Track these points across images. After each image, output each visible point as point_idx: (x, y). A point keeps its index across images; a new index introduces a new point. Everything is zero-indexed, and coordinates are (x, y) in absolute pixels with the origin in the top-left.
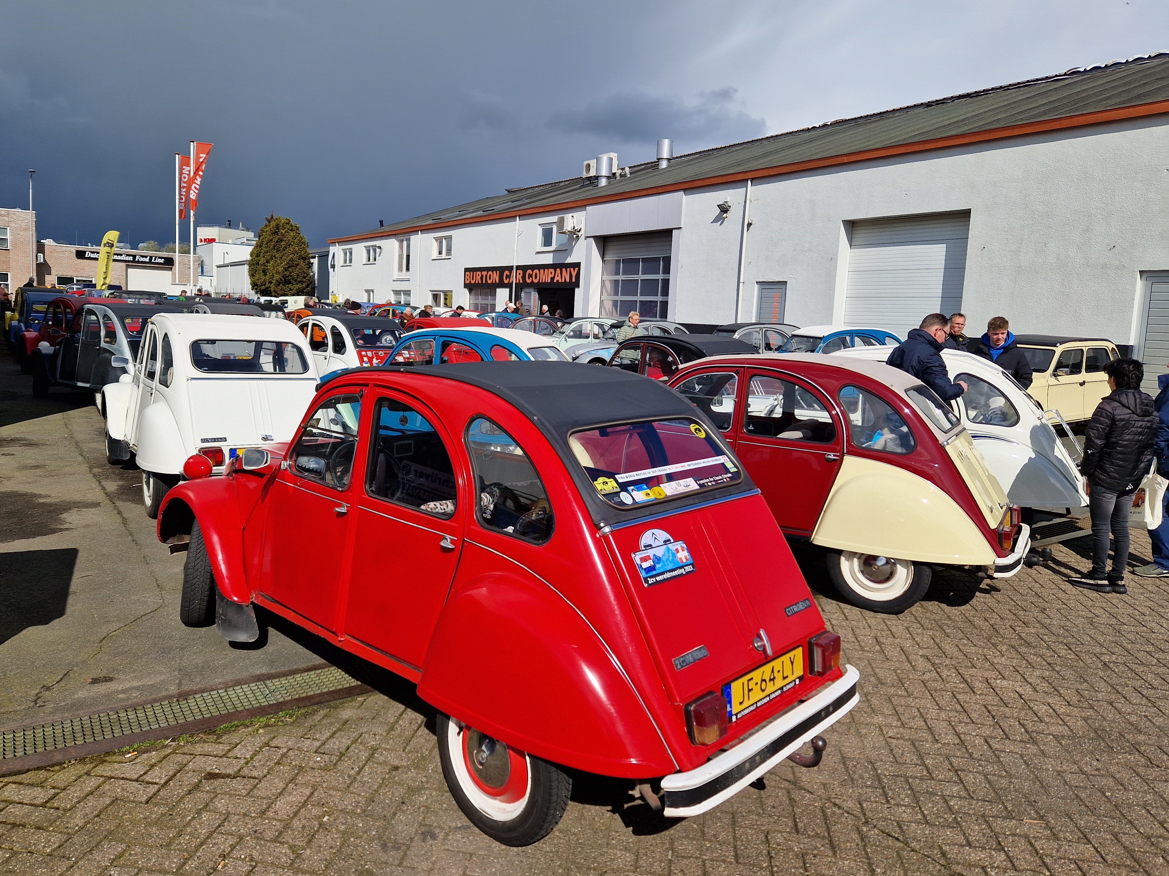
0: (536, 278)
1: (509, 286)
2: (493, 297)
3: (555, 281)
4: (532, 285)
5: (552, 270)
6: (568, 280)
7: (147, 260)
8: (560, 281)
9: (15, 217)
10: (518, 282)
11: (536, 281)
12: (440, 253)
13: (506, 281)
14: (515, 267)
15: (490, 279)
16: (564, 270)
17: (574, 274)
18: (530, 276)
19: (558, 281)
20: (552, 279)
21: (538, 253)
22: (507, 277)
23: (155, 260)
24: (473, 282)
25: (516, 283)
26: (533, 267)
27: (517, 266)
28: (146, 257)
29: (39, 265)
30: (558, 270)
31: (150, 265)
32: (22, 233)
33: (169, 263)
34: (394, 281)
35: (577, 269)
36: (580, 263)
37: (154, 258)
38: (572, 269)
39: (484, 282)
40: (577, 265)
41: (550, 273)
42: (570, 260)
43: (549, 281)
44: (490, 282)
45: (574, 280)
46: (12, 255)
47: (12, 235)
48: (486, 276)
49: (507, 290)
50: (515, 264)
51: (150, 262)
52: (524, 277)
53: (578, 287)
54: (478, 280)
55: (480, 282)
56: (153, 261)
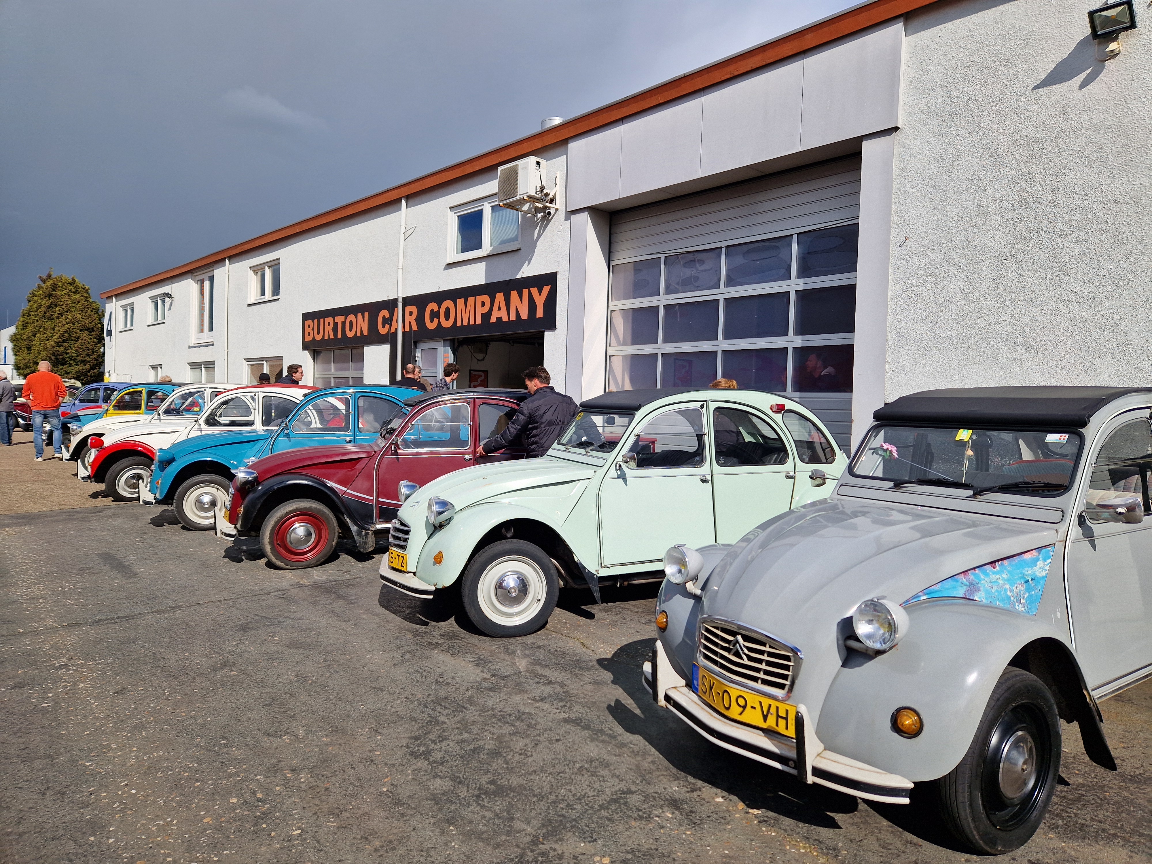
0: (447, 318)
1: (390, 339)
2: (359, 365)
3: (493, 320)
4: (439, 334)
5: (486, 298)
6: (524, 315)
8: (505, 319)
10: (407, 329)
11: (447, 324)
12: (263, 293)
13: (383, 331)
14: (400, 300)
15: (351, 330)
16: (514, 294)
17: (540, 300)
18: (434, 315)
19: (499, 319)
20: (486, 316)
21: (450, 266)
22: (385, 321)
24: (318, 338)
25: (404, 333)
26: (439, 297)
27: (404, 299)
30: (500, 297)
34: (190, 347)
35: (546, 289)
36: (555, 274)
38: (534, 291)
39: (339, 336)
40: (551, 279)
41: (479, 304)
42: (527, 271)
43: (479, 321)
44: (350, 334)
45: (540, 314)
48: (344, 324)
49: (386, 349)
50: (401, 293)
52: (420, 319)
53: (553, 327)
54: (328, 332)
55: (332, 337)
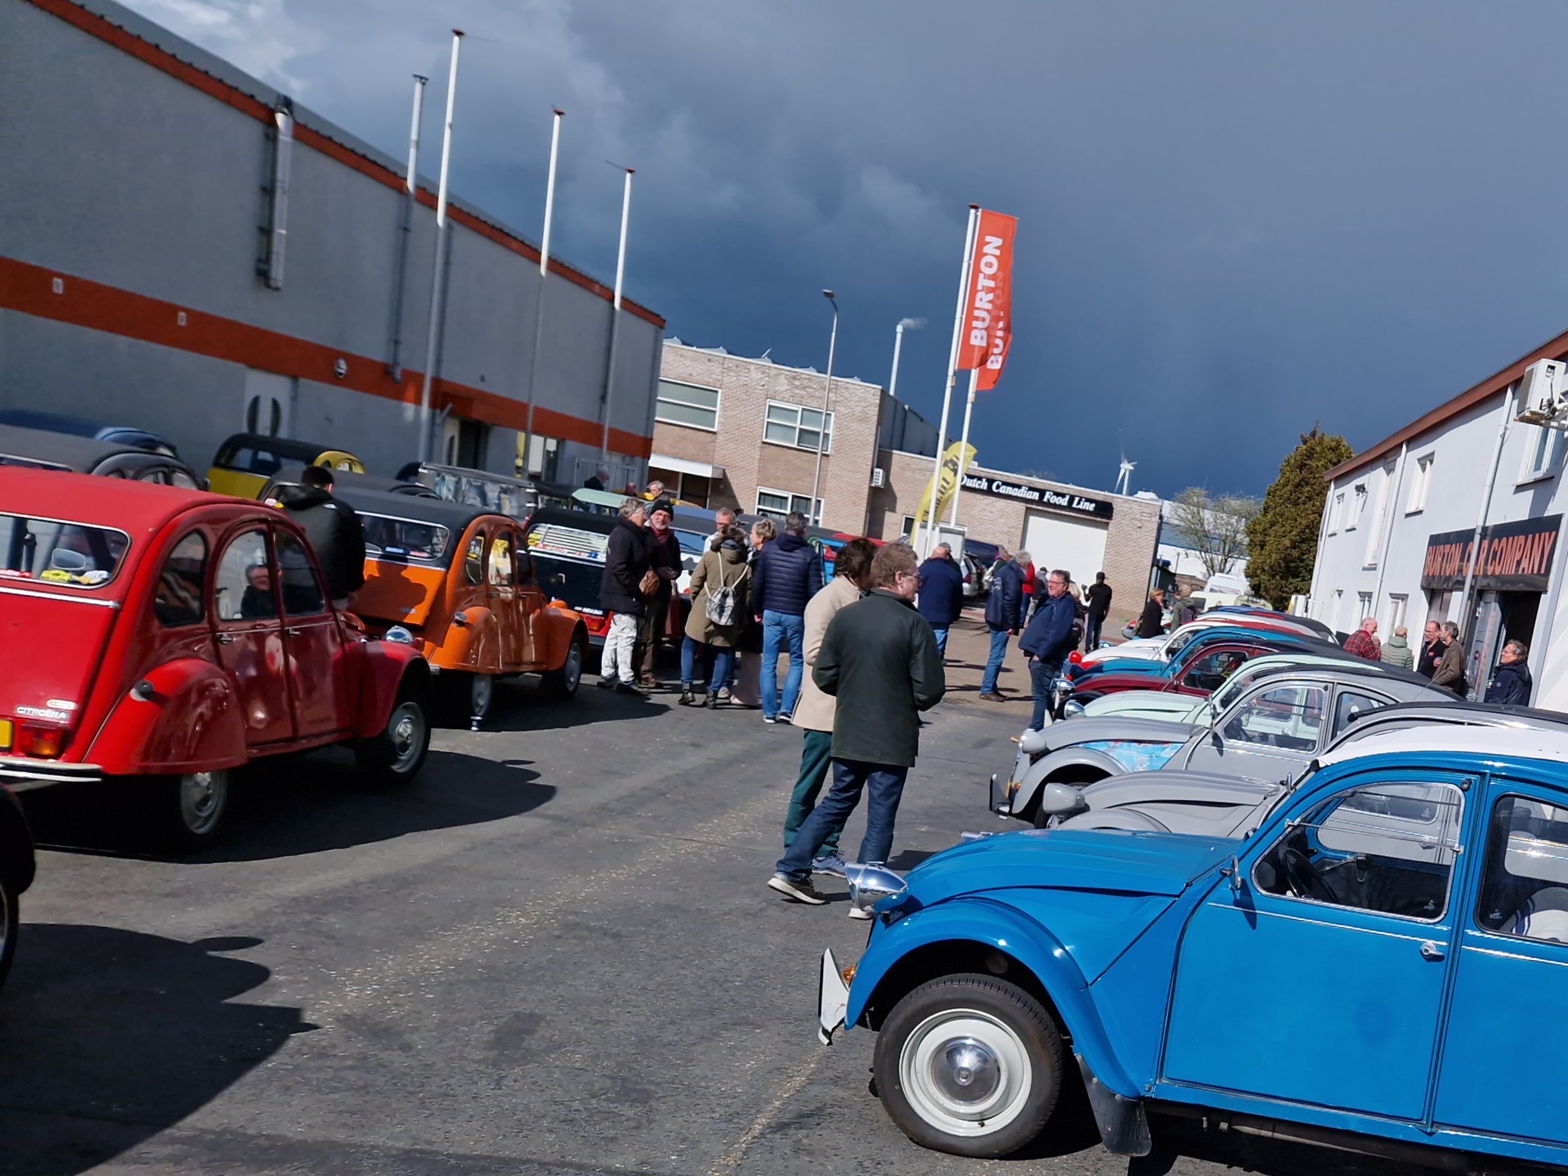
0: (1500, 562)
3: (1521, 571)
5: (1522, 541)
6: (1536, 568)
7: (1064, 502)
8: (1527, 572)
9: (846, 394)
10: (1476, 571)
11: (1498, 571)
14: (1479, 531)
15: (1450, 566)
16: (1536, 539)
17: (1547, 552)
18: (1494, 556)
19: (1524, 571)
20: (1518, 566)
21: (1517, 489)
23: (1079, 503)
24: (1432, 574)
26: (1501, 531)
27: (1484, 529)
28: (1063, 496)
29: (875, 492)
30: (1529, 541)
31: (1069, 512)
32: (855, 426)
33: (1104, 511)
34: (1364, 569)
35: (1552, 537)
36: (1560, 518)
37: (1077, 499)
38: (1546, 538)
40: (1557, 524)
41: (1518, 547)
43: (1514, 571)
44: (1449, 573)
45: (1542, 571)
46: (832, 466)
47: (838, 428)
48: (1448, 555)
51: (1069, 507)
52: (1486, 560)
53: (1546, 589)
54: (1438, 566)
56: (1074, 505)
